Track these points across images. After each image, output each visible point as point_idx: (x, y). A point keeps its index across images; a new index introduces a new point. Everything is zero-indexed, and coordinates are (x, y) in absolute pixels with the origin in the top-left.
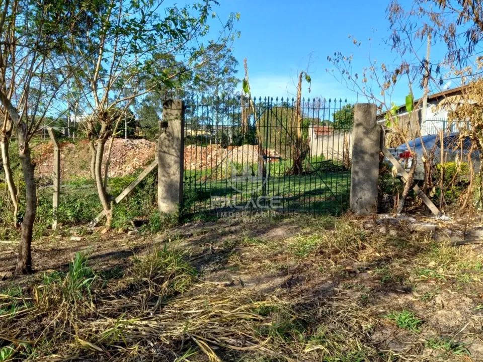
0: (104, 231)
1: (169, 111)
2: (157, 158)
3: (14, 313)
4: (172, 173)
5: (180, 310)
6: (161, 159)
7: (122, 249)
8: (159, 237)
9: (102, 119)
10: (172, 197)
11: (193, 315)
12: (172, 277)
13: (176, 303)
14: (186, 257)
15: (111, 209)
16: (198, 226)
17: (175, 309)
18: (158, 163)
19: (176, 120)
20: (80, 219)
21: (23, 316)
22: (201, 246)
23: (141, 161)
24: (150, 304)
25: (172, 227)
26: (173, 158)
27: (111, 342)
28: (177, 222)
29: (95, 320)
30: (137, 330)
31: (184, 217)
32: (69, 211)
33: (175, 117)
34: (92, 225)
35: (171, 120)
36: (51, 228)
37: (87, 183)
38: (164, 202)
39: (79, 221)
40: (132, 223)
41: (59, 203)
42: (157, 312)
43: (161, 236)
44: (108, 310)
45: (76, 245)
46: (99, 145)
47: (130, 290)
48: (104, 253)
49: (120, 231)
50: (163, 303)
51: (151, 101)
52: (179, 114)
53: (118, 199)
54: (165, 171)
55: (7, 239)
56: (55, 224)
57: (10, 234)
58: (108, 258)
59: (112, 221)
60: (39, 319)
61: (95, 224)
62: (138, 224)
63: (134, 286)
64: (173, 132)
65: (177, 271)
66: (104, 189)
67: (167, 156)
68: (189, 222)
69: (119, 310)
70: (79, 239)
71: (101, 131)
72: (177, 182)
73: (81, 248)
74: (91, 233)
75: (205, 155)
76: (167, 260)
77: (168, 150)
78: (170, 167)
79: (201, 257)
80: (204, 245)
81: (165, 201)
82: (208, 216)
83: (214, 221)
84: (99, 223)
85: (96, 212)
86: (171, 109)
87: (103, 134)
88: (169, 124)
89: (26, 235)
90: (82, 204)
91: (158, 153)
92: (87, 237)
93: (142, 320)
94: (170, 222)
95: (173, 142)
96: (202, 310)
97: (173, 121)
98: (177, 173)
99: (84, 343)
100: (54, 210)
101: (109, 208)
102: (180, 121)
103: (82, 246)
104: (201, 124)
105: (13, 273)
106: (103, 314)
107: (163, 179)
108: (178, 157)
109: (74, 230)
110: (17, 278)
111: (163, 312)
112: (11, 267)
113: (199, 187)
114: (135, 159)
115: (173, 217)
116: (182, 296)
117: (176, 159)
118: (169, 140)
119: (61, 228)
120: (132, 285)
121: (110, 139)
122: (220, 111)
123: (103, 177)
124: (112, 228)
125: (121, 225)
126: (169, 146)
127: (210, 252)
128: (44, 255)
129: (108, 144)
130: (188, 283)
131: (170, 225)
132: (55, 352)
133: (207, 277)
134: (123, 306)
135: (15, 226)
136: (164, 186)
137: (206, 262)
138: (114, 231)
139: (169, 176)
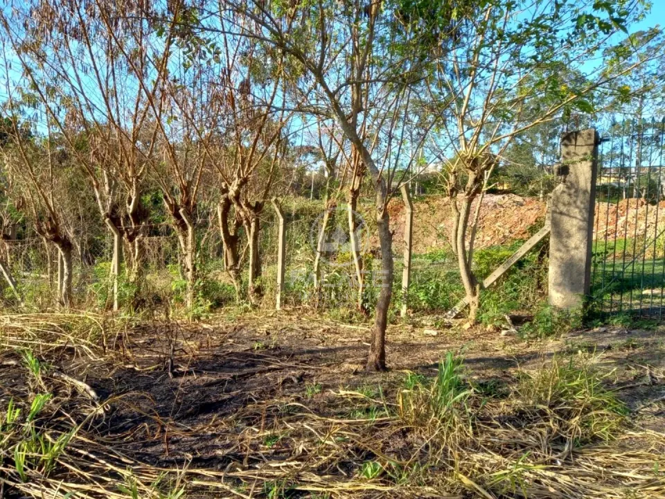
0: (467, 326)
1: (571, 148)
2: (548, 223)
3: (374, 419)
4: (573, 246)
5: (606, 467)
6: (556, 224)
7: (496, 355)
8: (552, 344)
9: (470, 168)
10: (573, 284)
11: (632, 482)
12: (585, 412)
13: (598, 455)
14: (608, 383)
15: (478, 295)
16: (618, 334)
17: (597, 463)
18: (549, 229)
19: (584, 162)
20: (436, 307)
21: (383, 426)
22: (629, 369)
23: (508, 226)
24: (555, 447)
25: (571, 331)
26: (575, 222)
27: (504, 490)
28: (579, 323)
29: (476, 453)
30: (538, 482)
31: (591, 318)
32: (422, 294)
33: (582, 157)
34: (450, 315)
35: (574, 163)
36: (399, 315)
37: (444, 256)
38: (558, 291)
39: (434, 309)
40: (507, 318)
41: (409, 282)
42: (567, 462)
43: (556, 343)
44: (492, 443)
45: (430, 340)
46: (464, 204)
47: (520, 418)
48: (472, 358)
49: (489, 327)
50: (575, 450)
51: (524, 137)
52: (589, 152)
53: (488, 282)
54: (561, 242)
55: (351, 323)
56: (404, 310)
57: (354, 317)
58: (478, 365)
59: (478, 314)
60: (404, 433)
61: (454, 315)
62: (516, 321)
63: (525, 413)
64: (577, 182)
65: (593, 403)
66: (467, 266)
67: (565, 219)
68: (602, 326)
69: (508, 446)
70: (435, 333)
71: (467, 186)
72: (581, 260)
73: (439, 346)
74: (449, 327)
75: (615, 217)
76: (576, 383)
77: (568, 211)
78: (569, 236)
79: (631, 388)
80: (635, 367)
81: (560, 289)
82: (635, 320)
83: (648, 329)
84: (459, 314)
85: (456, 298)
86: (576, 145)
87: (471, 189)
88: (571, 169)
89: (380, 321)
90: (437, 286)
91: (550, 215)
92: (445, 331)
93: (546, 469)
94: (567, 323)
95: (577, 196)
96: (648, 477)
97: (579, 164)
98: (582, 246)
99: (466, 481)
100: (403, 291)
101: (474, 294)
102: (589, 164)
103: (440, 343)
104: (608, 166)
105: (365, 367)
106: (485, 446)
107: (558, 254)
108: (584, 220)
109: (427, 320)
110: (369, 374)
111: (577, 465)
112: (362, 359)
113: (611, 269)
114: (498, 224)
115: (572, 315)
116: (606, 445)
117: (581, 223)
118: (570, 195)
119: (412, 315)
120: (522, 413)
121: (479, 196)
122: (645, 142)
123: (467, 249)
124: (477, 322)
125: (491, 319)
126: (569, 204)
127: (648, 380)
128: (395, 350)
129: (476, 203)
130: (614, 427)
131: (567, 327)
132: (429, 484)
133: (647, 423)
134: (513, 440)
135: (360, 308)
136: (560, 266)
137: (644, 397)
138: (480, 326)
139: (568, 251)
